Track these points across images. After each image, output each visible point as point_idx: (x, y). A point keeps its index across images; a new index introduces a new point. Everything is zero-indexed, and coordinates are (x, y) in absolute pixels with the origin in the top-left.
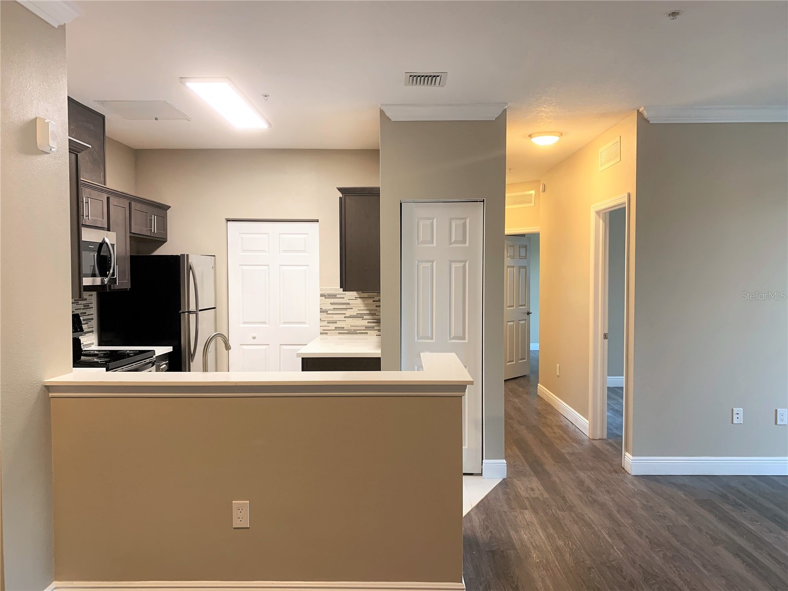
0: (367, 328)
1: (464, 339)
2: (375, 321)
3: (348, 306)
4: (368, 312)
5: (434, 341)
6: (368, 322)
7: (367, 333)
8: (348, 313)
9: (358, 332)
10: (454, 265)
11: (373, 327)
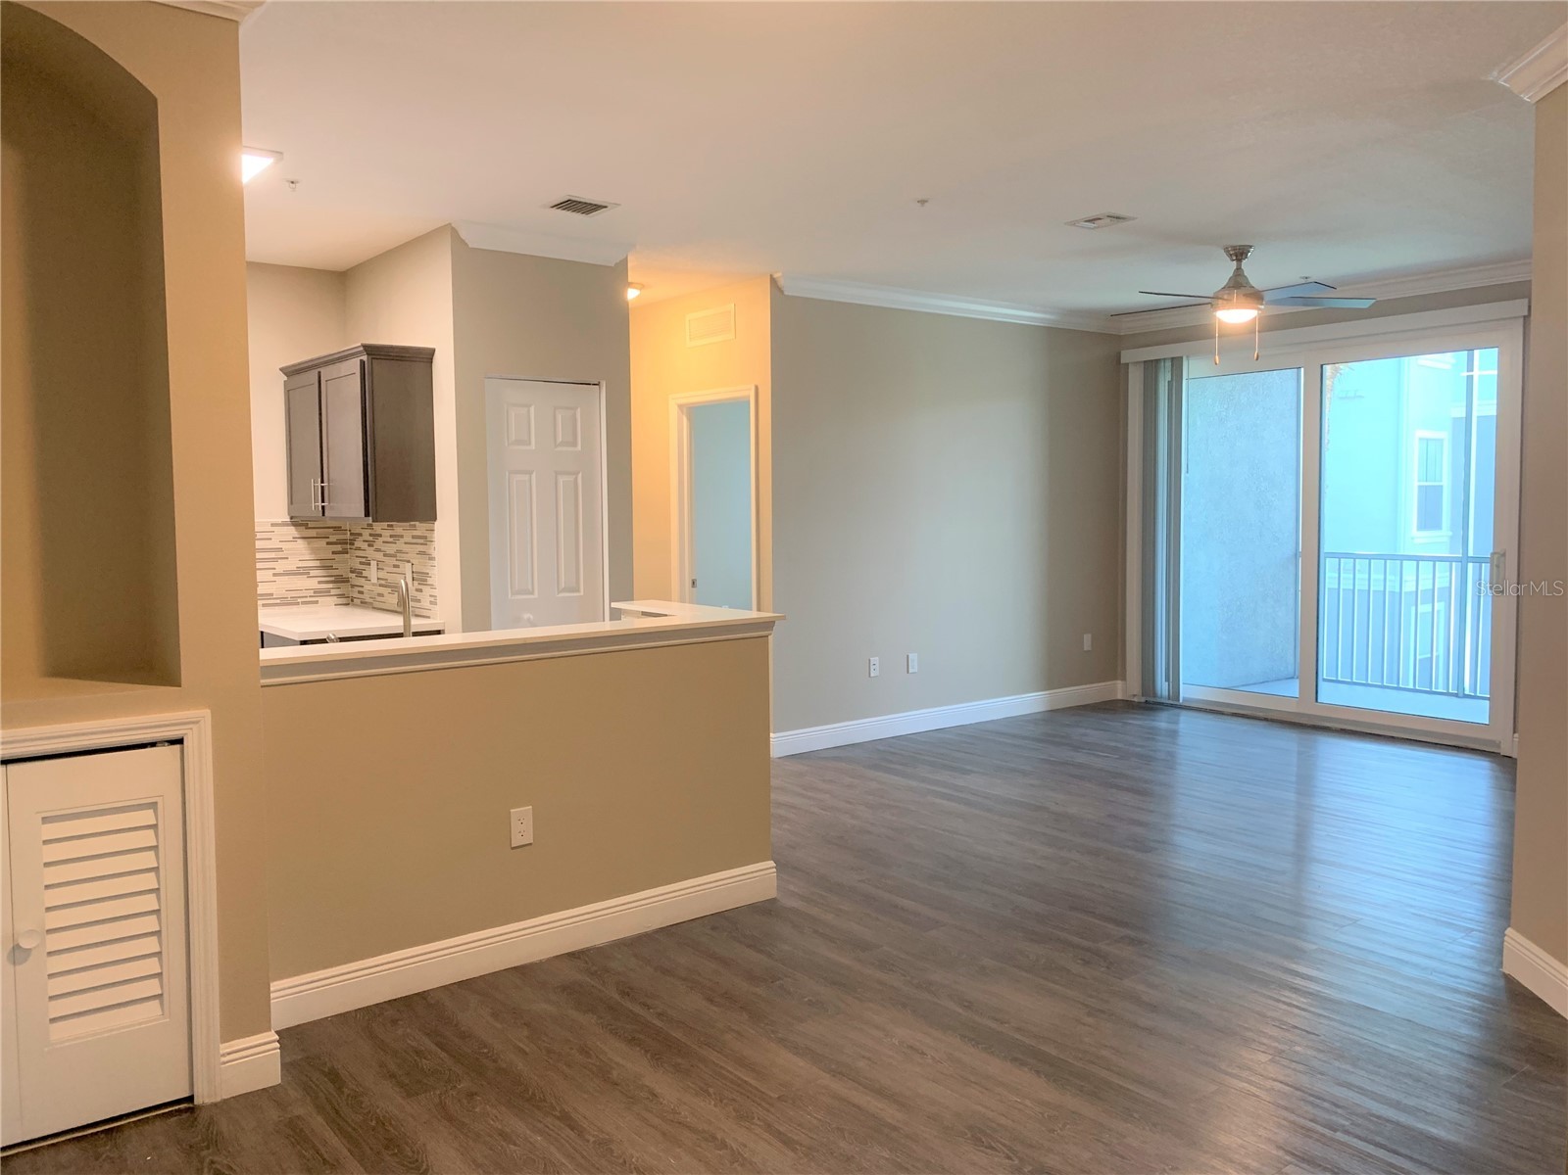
0: (318, 592)
1: (578, 591)
2: (333, 579)
3: (280, 555)
4: (317, 563)
5: (536, 596)
6: (320, 582)
7: (317, 602)
8: (280, 566)
9: (299, 600)
10: (561, 480)
11: (328, 591)
